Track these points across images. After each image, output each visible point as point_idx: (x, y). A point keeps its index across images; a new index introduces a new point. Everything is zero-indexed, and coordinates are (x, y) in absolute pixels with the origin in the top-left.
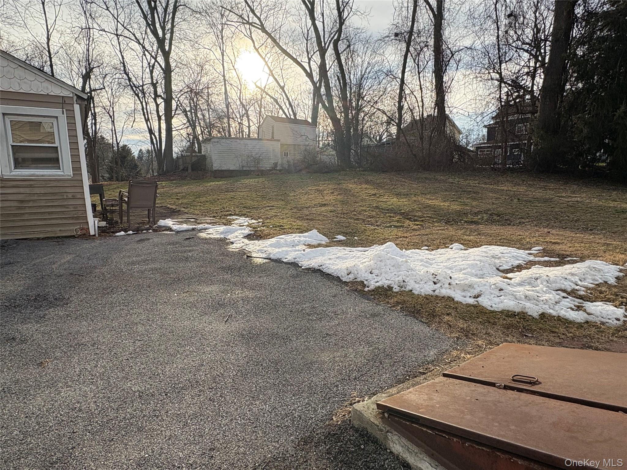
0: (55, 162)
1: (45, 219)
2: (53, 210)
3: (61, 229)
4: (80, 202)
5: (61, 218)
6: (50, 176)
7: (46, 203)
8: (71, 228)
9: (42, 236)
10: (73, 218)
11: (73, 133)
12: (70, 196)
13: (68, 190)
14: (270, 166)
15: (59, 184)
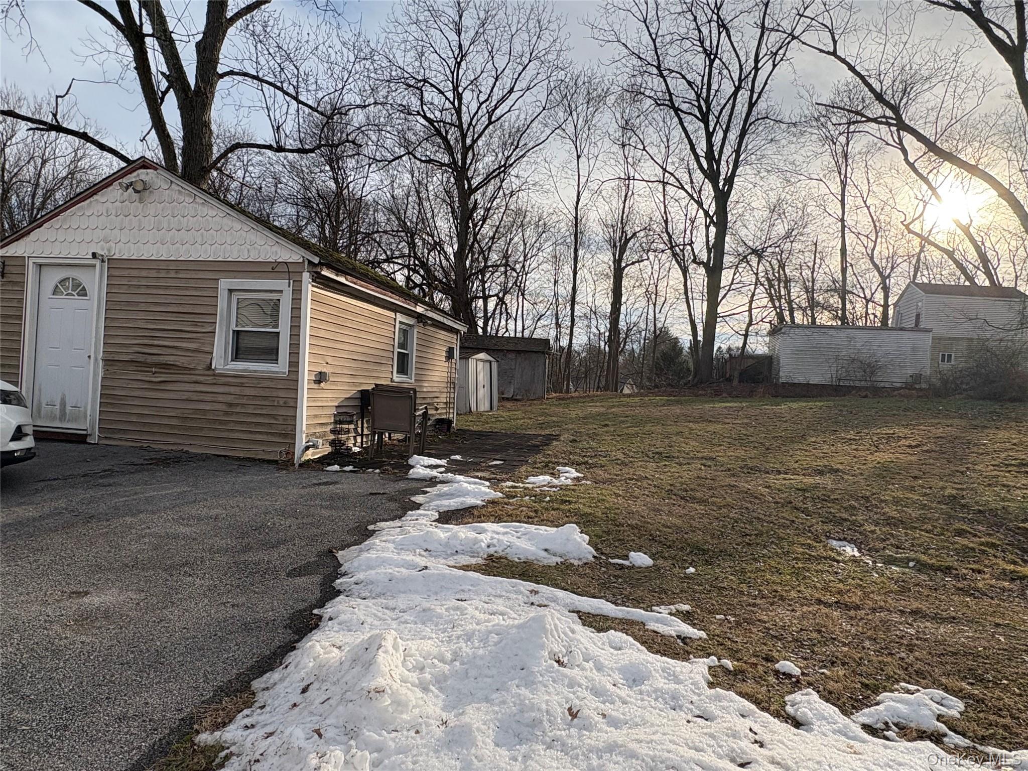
0: (271, 354)
1: (250, 432)
2: (261, 420)
3: (266, 449)
4: (290, 413)
5: (267, 433)
6: (263, 372)
7: (255, 409)
8: (276, 449)
9: (242, 455)
10: (280, 435)
11: (296, 313)
12: (281, 403)
13: (282, 394)
14: (904, 380)
15: (272, 384)
